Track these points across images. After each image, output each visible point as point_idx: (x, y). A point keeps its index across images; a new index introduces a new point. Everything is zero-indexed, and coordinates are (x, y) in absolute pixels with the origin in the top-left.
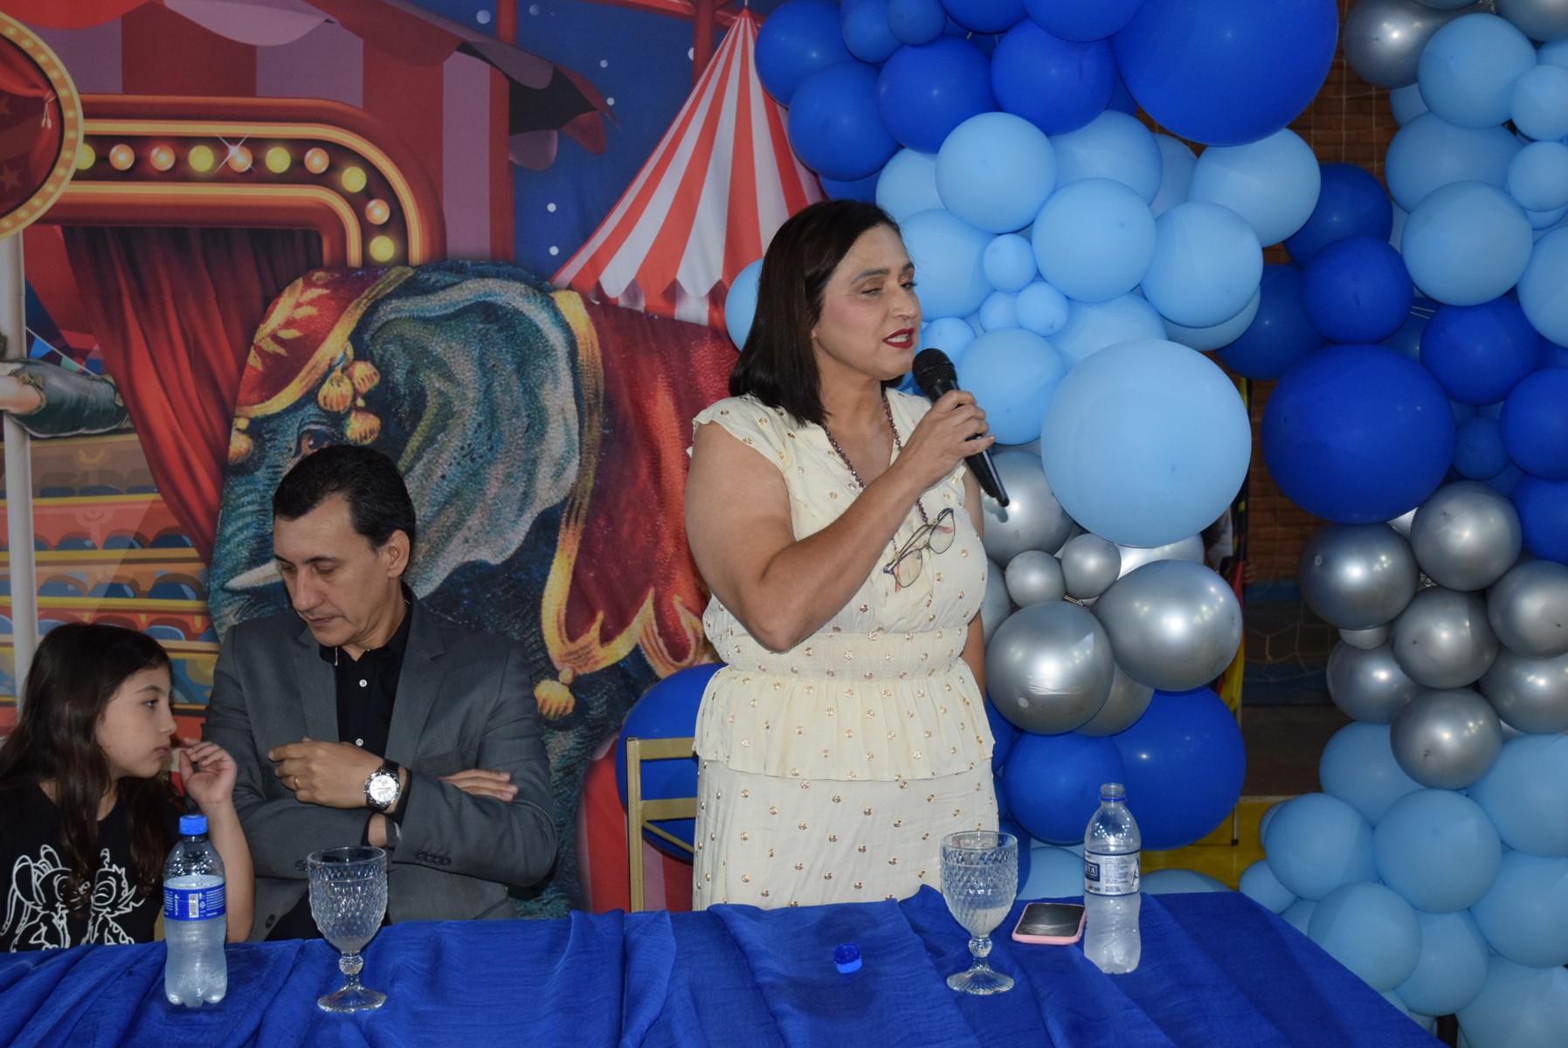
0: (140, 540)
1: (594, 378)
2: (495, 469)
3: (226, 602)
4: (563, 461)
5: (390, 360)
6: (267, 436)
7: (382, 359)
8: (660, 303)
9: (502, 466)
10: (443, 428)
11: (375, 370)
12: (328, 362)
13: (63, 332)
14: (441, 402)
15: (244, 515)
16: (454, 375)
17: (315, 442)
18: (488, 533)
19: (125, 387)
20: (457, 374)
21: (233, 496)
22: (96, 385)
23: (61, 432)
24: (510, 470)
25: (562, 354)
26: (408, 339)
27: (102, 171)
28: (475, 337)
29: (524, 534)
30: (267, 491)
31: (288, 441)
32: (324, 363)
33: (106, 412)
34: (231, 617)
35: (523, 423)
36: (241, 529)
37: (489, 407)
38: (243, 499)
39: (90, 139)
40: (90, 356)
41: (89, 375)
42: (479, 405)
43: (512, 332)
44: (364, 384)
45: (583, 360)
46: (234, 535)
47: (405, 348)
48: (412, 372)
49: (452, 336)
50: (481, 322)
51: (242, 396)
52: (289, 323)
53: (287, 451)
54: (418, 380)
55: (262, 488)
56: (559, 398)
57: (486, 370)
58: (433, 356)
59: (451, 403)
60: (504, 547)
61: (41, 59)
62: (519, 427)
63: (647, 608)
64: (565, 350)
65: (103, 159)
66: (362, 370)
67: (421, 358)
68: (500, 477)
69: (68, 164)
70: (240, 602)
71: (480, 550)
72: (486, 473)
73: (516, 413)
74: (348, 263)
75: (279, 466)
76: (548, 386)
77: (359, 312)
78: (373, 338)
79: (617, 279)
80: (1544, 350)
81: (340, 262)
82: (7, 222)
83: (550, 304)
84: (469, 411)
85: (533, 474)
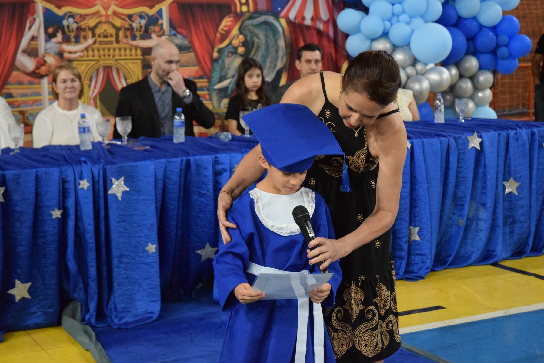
0: (195, 78)
1: (288, 39)
2: (268, 59)
3: (213, 92)
4: (283, 57)
5: (247, 35)
6: (221, 53)
7: (245, 34)
8: (300, 20)
9: (270, 59)
10: (258, 50)
11: (244, 37)
13: (177, 29)
14: (257, 44)
15: (217, 71)
16: (260, 38)
17: (231, 54)
19: (191, 42)
21: (214, 67)
25: (281, 33)
26: (250, 30)
28: (264, 29)
29: (275, 74)
30: (222, 65)
31: (226, 54)
32: (233, 35)
33: (187, 47)
34: (215, 96)
36: (217, 74)
37: (267, 45)
38: (216, 67)
42: (265, 45)
43: (272, 28)
44: (241, 40)
45: (286, 34)
46: (215, 76)
47: (250, 32)
48: (251, 37)
49: (259, 29)
50: (265, 26)
51: (216, 43)
52: (226, 26)
53: (226, 56)
54: (253, 39)
55: (220, 65)
56: (282, 43)
57: (266, 37)
58: (255, 33)
59: (259, 44)
60: (271, 78)
62: (274, 50)
66: (241, 37)
67: (253, 34)
68: (269, 61)
70: (216, 92)
73: (273, 46)
75: (224, 60)
76: (279, 40)
77: (240, 24)
78: (243, 29)
79: (292, 15)
80: (481, 27)
81: (236, 12)
82: (164, 3)
83: (279, 21)
84: (263, 46)
85: (277, 60)
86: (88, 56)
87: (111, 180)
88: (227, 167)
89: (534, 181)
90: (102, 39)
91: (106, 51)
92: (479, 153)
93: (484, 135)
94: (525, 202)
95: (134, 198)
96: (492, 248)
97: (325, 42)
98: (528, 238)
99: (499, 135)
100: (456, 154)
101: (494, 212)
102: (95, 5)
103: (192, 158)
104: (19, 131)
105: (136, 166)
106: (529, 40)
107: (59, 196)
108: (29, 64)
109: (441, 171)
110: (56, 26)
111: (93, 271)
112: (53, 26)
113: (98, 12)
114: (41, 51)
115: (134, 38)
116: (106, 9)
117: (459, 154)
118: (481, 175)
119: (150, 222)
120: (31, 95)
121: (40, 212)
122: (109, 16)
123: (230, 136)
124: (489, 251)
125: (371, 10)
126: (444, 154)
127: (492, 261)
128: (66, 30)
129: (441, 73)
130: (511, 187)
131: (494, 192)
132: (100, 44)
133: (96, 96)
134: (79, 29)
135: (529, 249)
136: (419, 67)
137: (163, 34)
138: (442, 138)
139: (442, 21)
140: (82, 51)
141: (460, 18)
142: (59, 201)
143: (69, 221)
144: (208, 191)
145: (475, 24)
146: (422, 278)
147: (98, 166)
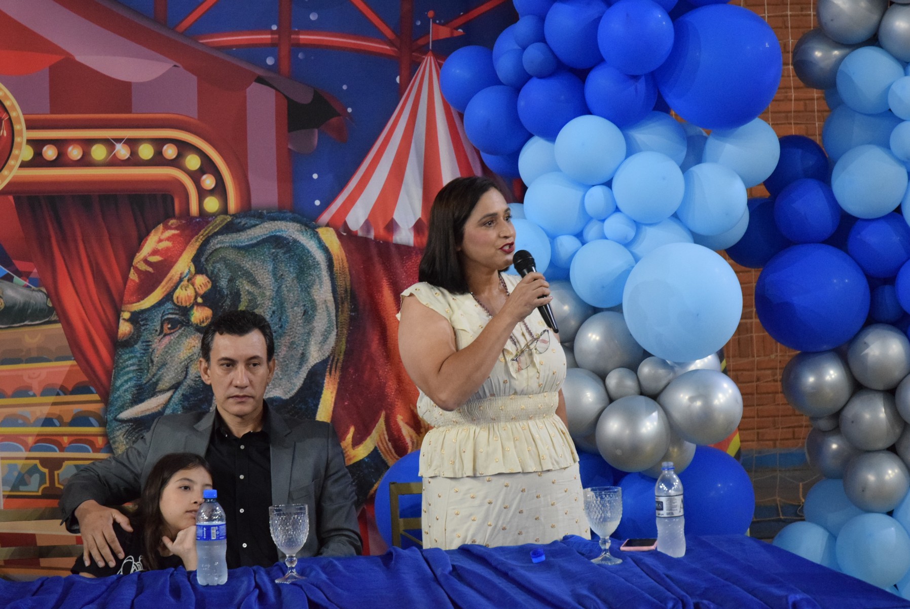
0: (64, 390)
1: (344, 282)
2: (284, 339)
3: (117, 428)
4: (326, 333)
5: (217, 273)
6: (142, 323)
7: (212, 273)
9: (288, 338)
11: (208, 280)
12: (179, 276)
13: (14, 261)
14: (250, 298)
15: (128, 373)
16: (257, 281)
17: (172, 326)
18: (281, 379)
19: (53, 294)
20: (259, 280)
21: (121, 361)
22: (35, 294)
23: (14, 324)
24: (293, 340)
25: (324, 266)
26: (228, 260)
27: (38, 161)
28: (270, 258)
29: (303, 380)
30: (142, 357)
31: (154, 325)
32: (177, 276)
33: (42, 310)
34: (121, 437)
35: (301, 310)
36: (126, 382)
37: (279, 301)
38: (127, 363)
39: (30, 142)
40: (32, 276)
41: (31, 287)
42: (273, 300)
43: (293, 254)
44: (202, 288)
45: (337, 270)
46: (122, 385)
47: (227, 266)
48: (231, 280)
49: (255, 257)
50: (273, 249)
51: (126, 298)
52: (155, 252)
53: (154, 331)
54: (235, 285)
55: (139, 355)
56: (323, 293)
57: (278, 278)
58: (244, 270)
59: (256, 299)
60: (291, 388)
62: (299, 313)
63: (381, 423)
64: (326, 264)
65: (38, 154)
66: (201, 280)
67: (237, 272)
68: (288, 344)
69: (17, 157)
70: (126, 427)
71: (276, 390)
72: (279, 342)
73: (296, 304)
74: (191, 215)
75: (149, 341)
76: (316, 287)
77: (197, 245)
78: (207, 260)
79: (357, 219)
81: (186, 213)
83: (315, 235)
84: (268, 303)
85: (307, 343)
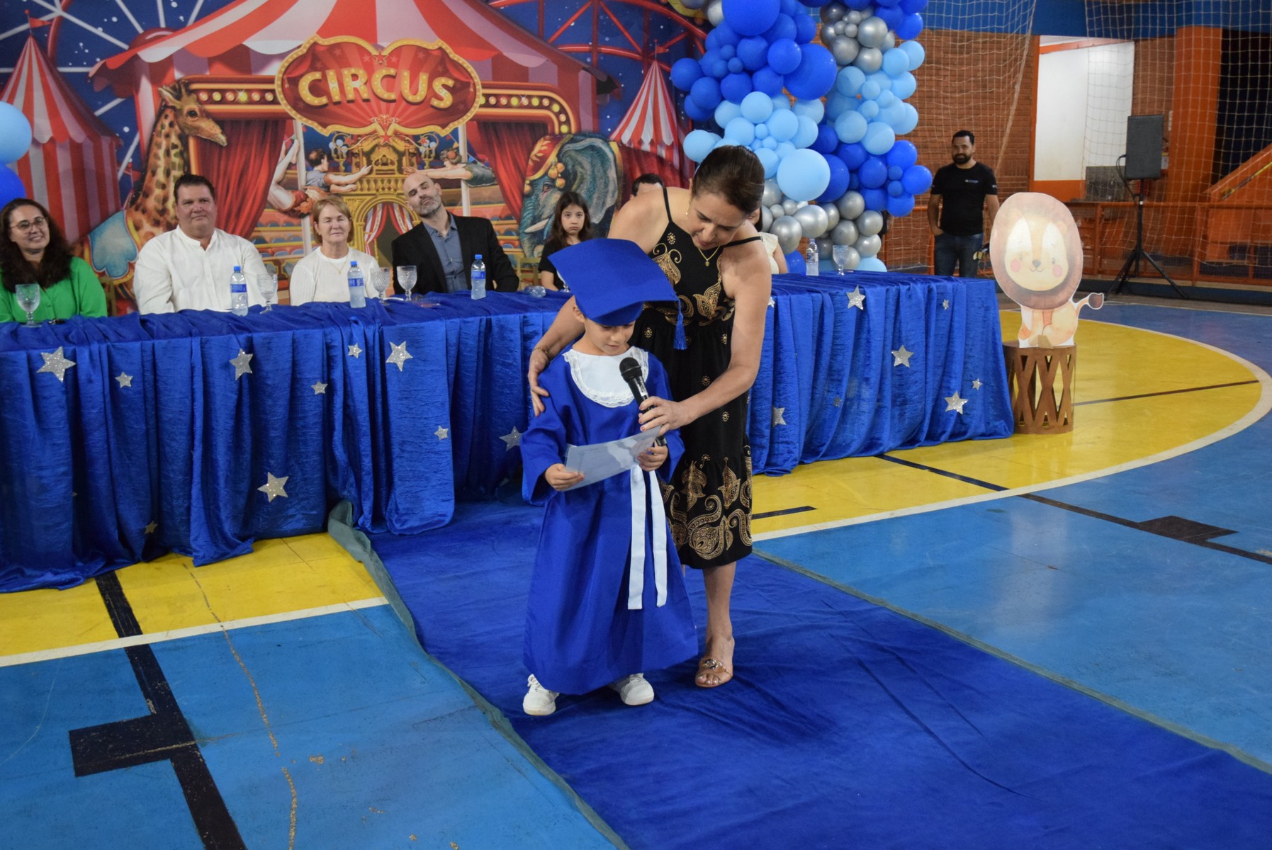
8: (637, 145)
10: (582, 183)
19: (495, 171)
22: (487, 170)
27: (487, 105)
33: (490, 179)
39: (483, 95)
47: (572, 159)
48: (573, 166)
51: (528, 173)
52: (540, 152)
56: (612, 174)
57: (593, 166)
61: (469, 70)
65: (487, 101)
66: (560, 165)
69: (478, 102)
70: (528, 236)
73: (601, 178)
79: (626, 138)
80: (868, 155)
81: (553, 133)
82: (461, 120)
83: (608, 145)
84: (589, 178)
85: (606, 197)
86: (362, 190)
87: (390, 346)
88: (540, 329)
89: (931, 349)
90: (380, 167)
91: (385, 182)
92: (862, 315)
93: (868, 290)
94: (919, 376)
95: (420, 368)
96: (877, 436)
97: (668, 173)
98: (922, 422)
99: (887, 290)
100: (832, 315)
101: (881, 390)
102: (371, 123)
103: (494, 318)
104: (271, 284)
105: (422, 327)
106: (929, 172)
107: (323, 366)
108: (285, 198)
109: (813, 336)
110: (320, 150)
111: (367, 463)
112: (317, 151)
113: (375, 131)
114: (302, 183)
115: (421, 166)
116: (385, 128)
117: (836, 315)
118: (863, 342)
119: (440, 399)
120: (289, 240)
121: (298, 386)
122: (390, 137)
123: (544, 291)
124: (873, 438)
125: (727, 132)
126: (817, 315)
127: (876, 452)
128: (333, 155)
129: (815, 214)
130: (902, 358)
131: (880, 364)
132: (377, 174)
133: (373, 241)
134: (351, 154)
135: (923, 437)
136: (788, 205)
137: (459, 162)
138: (814, 295)
139: (817, 146)
140: (354, 183)
141: (841, 144)
142: (323, 372)
143: (335, 397)
144: (515, 359)
145: (860, 151)
146: (788, 472)
147: (372, 327)
